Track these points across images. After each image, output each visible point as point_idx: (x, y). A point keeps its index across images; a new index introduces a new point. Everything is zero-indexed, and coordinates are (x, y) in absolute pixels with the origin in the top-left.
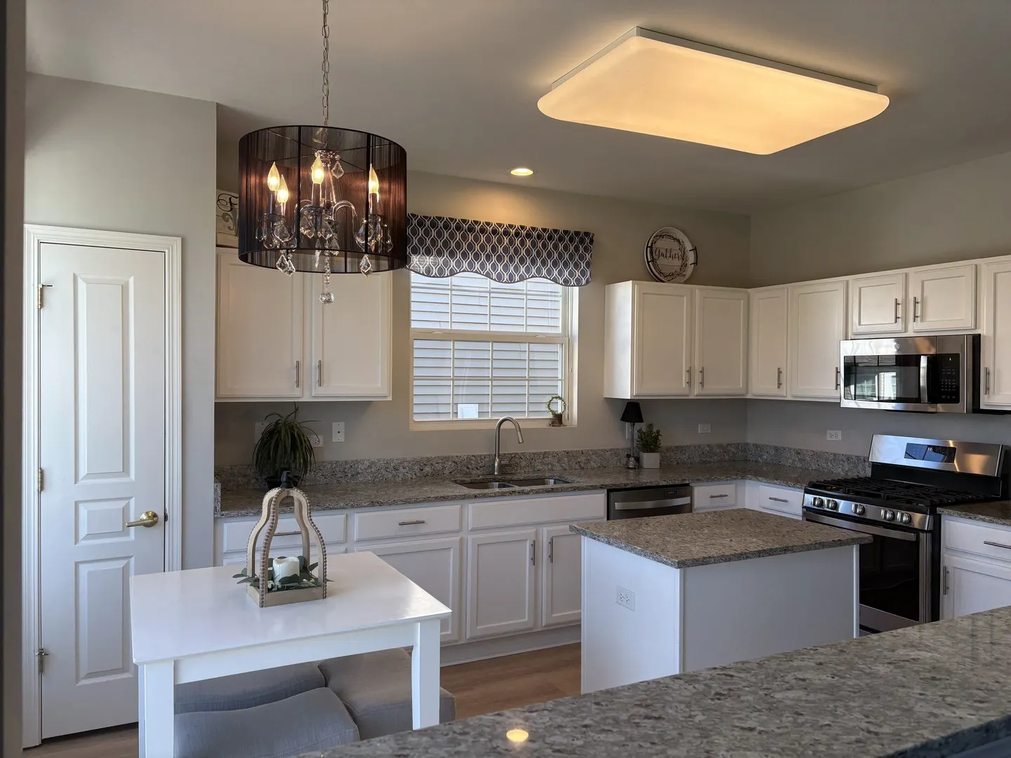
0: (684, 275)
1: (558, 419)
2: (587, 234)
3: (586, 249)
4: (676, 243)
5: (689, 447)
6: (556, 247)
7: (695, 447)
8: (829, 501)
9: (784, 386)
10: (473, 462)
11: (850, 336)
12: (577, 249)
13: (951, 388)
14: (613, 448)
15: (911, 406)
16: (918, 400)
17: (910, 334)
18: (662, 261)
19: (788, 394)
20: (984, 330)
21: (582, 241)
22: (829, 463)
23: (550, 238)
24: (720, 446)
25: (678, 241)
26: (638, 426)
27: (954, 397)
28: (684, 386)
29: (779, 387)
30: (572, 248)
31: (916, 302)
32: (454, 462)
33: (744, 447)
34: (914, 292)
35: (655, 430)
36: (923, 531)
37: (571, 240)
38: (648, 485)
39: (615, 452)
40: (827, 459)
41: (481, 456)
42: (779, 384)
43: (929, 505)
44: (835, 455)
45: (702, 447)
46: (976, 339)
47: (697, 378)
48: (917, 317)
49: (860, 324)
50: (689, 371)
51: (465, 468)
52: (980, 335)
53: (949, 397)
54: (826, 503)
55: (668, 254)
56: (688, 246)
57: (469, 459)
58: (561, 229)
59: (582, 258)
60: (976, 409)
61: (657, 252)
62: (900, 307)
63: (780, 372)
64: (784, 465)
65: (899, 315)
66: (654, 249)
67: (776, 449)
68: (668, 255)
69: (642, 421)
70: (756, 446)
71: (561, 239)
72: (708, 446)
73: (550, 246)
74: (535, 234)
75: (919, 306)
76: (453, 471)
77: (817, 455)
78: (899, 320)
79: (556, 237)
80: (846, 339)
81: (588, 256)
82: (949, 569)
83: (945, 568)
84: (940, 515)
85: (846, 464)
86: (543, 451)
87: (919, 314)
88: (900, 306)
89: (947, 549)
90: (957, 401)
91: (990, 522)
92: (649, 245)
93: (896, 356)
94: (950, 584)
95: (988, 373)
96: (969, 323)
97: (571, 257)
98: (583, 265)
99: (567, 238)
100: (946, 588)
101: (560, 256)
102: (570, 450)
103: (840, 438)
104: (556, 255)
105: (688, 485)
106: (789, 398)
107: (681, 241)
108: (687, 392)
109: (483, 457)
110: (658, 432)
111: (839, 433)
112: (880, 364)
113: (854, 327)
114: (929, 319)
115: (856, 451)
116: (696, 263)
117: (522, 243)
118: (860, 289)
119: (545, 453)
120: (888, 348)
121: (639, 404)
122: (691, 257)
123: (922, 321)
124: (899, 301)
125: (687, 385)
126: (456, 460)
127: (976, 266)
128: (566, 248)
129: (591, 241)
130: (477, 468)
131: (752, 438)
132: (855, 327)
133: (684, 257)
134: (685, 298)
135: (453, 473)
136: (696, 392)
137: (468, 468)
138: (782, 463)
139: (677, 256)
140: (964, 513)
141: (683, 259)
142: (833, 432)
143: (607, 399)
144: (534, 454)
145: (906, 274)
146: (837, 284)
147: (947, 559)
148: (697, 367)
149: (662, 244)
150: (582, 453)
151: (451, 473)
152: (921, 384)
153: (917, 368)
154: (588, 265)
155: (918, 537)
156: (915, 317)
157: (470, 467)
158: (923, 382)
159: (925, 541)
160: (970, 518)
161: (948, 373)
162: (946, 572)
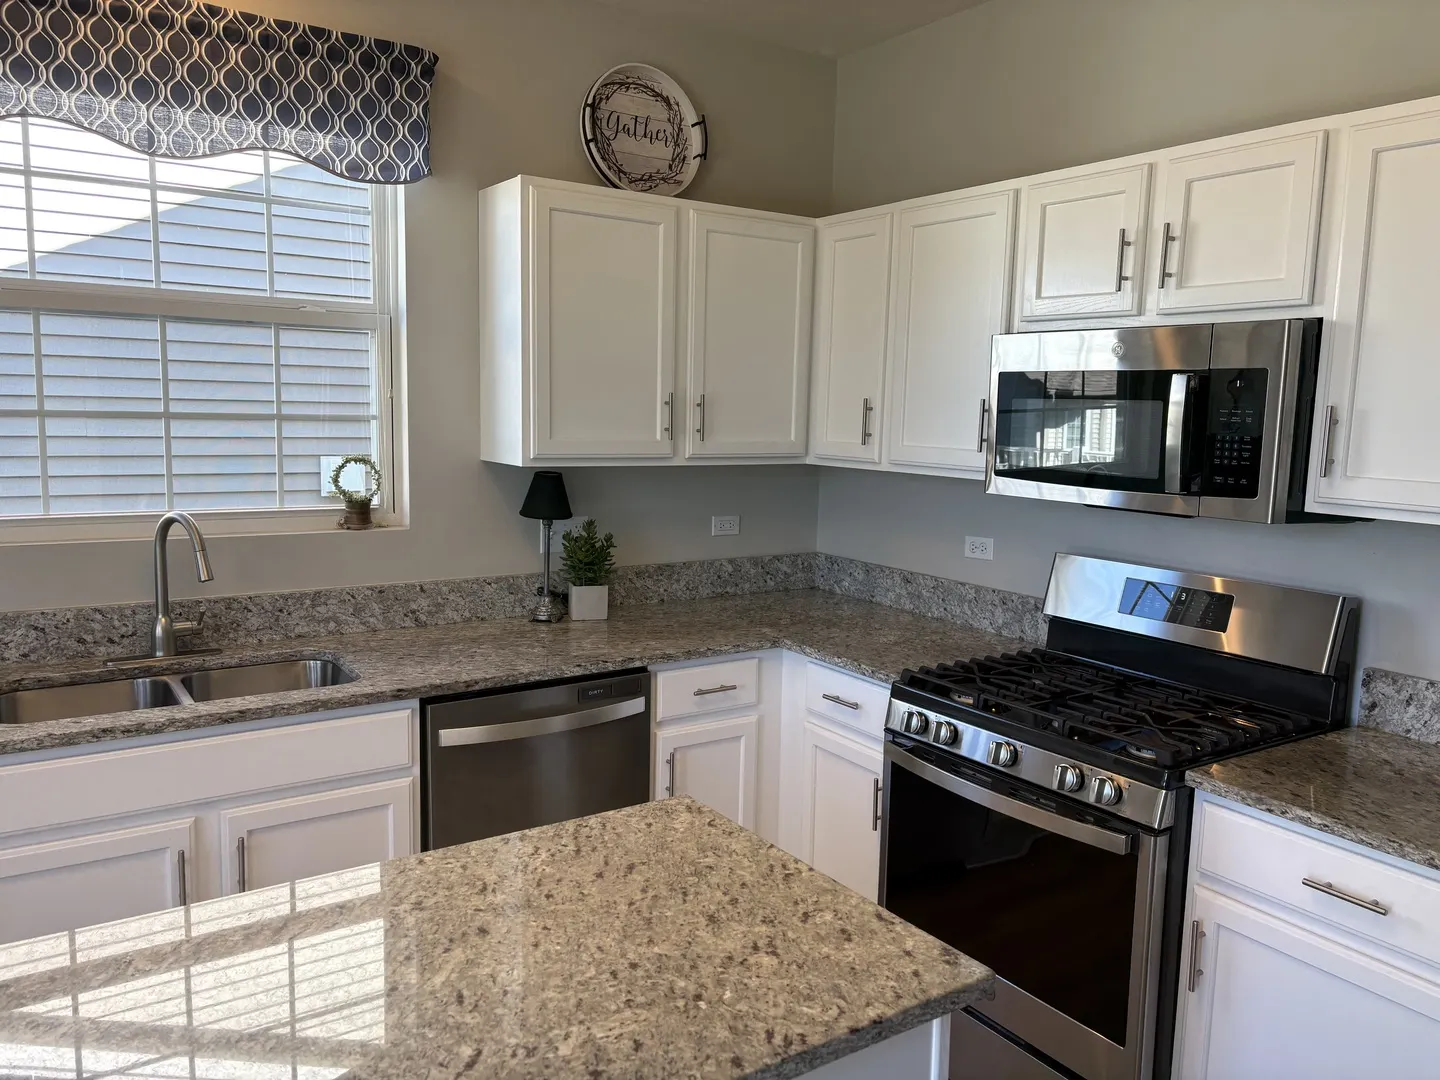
0: (679, 183)
1: (360, 512)
2: (414, 52)
3: (413, 91)
4: (660, 105)
5: (687, 565)
6: (321, 75)
7: (702, 564)
8: (939, 724)
9: (875, 438)
10: (97, 626)
11: (1017, 325)
12: (385, 88)
13: (1240, 458)
14: (504, 574)
15: (1139, 498)
16: (1156, 485)
17: (1150, 319)
18: (623, 145)
19: (883, 456)
20: (1332, 309)
21: (400, 68)
22: (966, 607)
23: (303, 48)
24: (755, 561)
25: (666, 100)
26: (560, 526)
27: (1244, 481)
28: (658, 437)
29: (864, 443)
30: (370, 84)
31: (1169, 238)
32: (36, 628)
33: (806, 562)
34: (1167, 211)
35: (601, 535)
36: (1150, 830)
37: (368, 62)
38: (532, 679)
39: (511, 585)
40: (962, 600)
41: (121, 609)
42: (866, 436)
43: (1169, 762)
44: (978, 589)
45: (717, 564)
46: (1312, 332)
47: (691, 419)
48: (1170, 275)
49: (1039, 296)
50: (671, 403)
51: (72, 643)
52: (1320, 320)
53: (1231, 481)
54: (933, 726)
55: (641, 128)
56: (690, 116)
57: (83, 617)
58: (337, 31)
59: (400, 111)
60: (1296, 514)
61: (614, 118)
62: (1130, 252)
63: (868, 409)
64: (880, 604)
65: (1128, 272)
66: (602, 114)
67: (868, 569)
68: (640, 130)
69: (566, 514)
70: (832, 560)
71: (335, 55)
72: (731, 561)
73: (305, 71)
74: (254, 34)
75: (1175, 247)
76: (34, 650)
77: (944, 589)
78: (1127, 285)
79: (321, 47)
80: (1008, 332)
81: (417, 110)
82: (1208, 929)
83: (1196, 925)
84: (1192, 790)
85: (999, 611)
86: (311, 589)
87: (1173, 268)
88: (1132, 248)
89: (1204, 875)
90: (1251, 492)
91: (1323, 828)
92: (590, 101)
93: (1119, 372)
94: (1207, 965)
95: (1333, 421)
96: (1298, 292)
97: (369, 105)
98: (402, 130)
99: (355, 56)
100: (1196, 973)
101: (336, 99)
102: (386, 584)
103: (989, 555)
104: (322, 98)
105: (643, 669)
106: (885, 467)
107: (672, 101)
108: (666, 450)
109: (128, 612)
110: (609, 538)
111: (990, 542)
112: (1086, 393)
113: (1027, 305)
114: (1198, 280)
115: (1023, 586)
116: (703, 156)
117: (215, 53)
118: (1044, 208)
119: (318, 594)
120: (1101, 355)
121: (561, 474)
122: (695, 140)
123: (1180, 285)
124: (1131, 237)
125: (666, 434)
126: (42, 623)
127: (1327, 135)
128: (352, 80)
129: (428, 72)
130: (111, 641)
131: (825, 543)
132: (1029, 305)
133: (678, 139)
134: (661, 227)
135: (33, 657)
136: (689, 450)
137: (81, 641)
138: (878, 599)
139: (661, 135)
140: (1253, 795)
141: (677, 144)
142: (979, 540)
143: (487, 464)
144: (286, 598)
145: (1151, 167)
146: (993, 197)
147: (1203, 901)
148: (691, 395)
149: (625, 104)
150: (422, 590)
151: (25, 656)
152: (1169, 442)
153: (1160, 404)
154: (416, 130)
155: (1135, 845)
156: (1165, 275)
157: (89, 638)
158: (1173, 437)
159: (1153, 857)
160: (1270, 811)
161: (1234, 419)
162: (1198, 934)
